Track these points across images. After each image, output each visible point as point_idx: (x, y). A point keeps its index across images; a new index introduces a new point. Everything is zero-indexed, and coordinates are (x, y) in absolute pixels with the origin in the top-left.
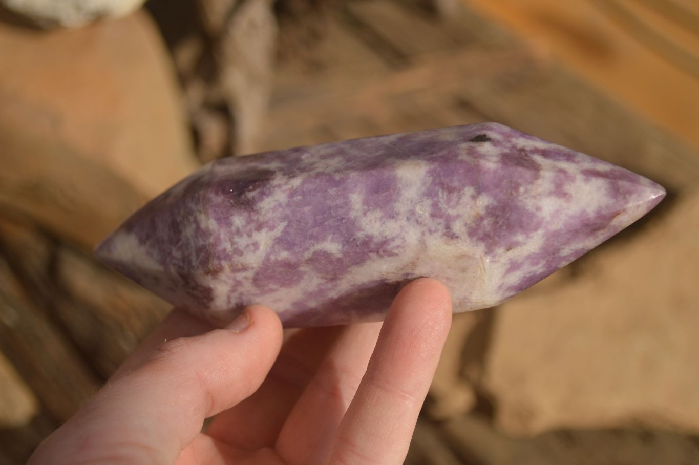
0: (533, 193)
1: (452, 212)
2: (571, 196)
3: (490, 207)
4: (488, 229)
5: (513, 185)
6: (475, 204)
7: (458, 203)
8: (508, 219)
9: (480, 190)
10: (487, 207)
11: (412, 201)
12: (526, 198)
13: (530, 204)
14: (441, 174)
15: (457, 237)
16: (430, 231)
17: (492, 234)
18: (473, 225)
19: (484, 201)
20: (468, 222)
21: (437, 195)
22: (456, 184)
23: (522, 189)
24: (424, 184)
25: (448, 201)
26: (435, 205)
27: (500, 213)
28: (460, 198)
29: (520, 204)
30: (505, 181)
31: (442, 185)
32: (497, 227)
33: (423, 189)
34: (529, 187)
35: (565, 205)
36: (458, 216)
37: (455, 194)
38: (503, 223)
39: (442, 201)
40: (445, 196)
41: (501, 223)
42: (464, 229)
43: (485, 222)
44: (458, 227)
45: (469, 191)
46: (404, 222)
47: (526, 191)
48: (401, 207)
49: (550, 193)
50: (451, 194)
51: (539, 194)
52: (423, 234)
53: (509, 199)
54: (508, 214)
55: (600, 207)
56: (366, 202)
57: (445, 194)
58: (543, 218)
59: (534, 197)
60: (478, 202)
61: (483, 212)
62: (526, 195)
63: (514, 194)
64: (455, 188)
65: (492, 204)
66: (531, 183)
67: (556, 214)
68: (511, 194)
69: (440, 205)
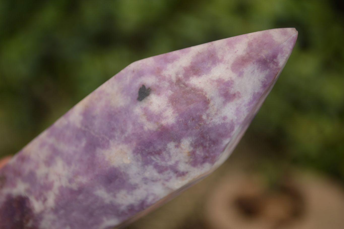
0: (213, 113)
1: (171, 163)
2: (239, 93)
3: (193, 143)
4: (202, 154)
5: (196, 120)
6: (182, 149)
7: (170, 156)
8: (210, 140)
9: (178, 140)
10: (191, 145)
11: (139, 174)
12: (212, 119)
13: (217, 120)
14: (143, 149)
15: (187, 172)
16: (167, 181)
17: (207, 155)
18: (191, 160)
19: (186, 144)
20: (187, 160)
21: (152, 161)
22: (159, 147)
23: (204, 117)
24: (138, 160)
25: (163, 159)
26: (156, 166)
27: (202, 141)
28: (169, 153)
29: (210, 126)
30: (189, 122)
31: (150, 153)
32: (207, 149)
33: (140, 163)
34: (208, 112)
35: (239, 101)
36: (177, 162)
37: (164, 153)
38: (209, 144)
39: (158, 161)
40: (158, 158)
41: (207, 145)
42: (187, 166)
43: (198, 152)
44: (182, 167)
45: (171, 145)
46: (145, 187)
47: (208, 116)
48: (135, 180)
49: (224, 103)
50: (161, 154)
51: (218, 110)
52: (163, 184)
53: (201, 129)
54: (208, 137)
55: (262, 82)
56: (109, 191)
57: (157, 157)
58: (232, 121)
59: (216, 114)
60: (183, 147)
61: (192, 149)
62: (210, 118)
63: (202, 123)
64: (160, 150)
65: (193, 140)
66: (207, 108)
67: (238, 110)
68: (200, 125)
69: (160, 164)
